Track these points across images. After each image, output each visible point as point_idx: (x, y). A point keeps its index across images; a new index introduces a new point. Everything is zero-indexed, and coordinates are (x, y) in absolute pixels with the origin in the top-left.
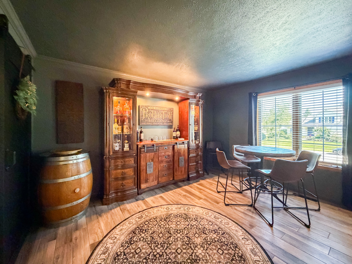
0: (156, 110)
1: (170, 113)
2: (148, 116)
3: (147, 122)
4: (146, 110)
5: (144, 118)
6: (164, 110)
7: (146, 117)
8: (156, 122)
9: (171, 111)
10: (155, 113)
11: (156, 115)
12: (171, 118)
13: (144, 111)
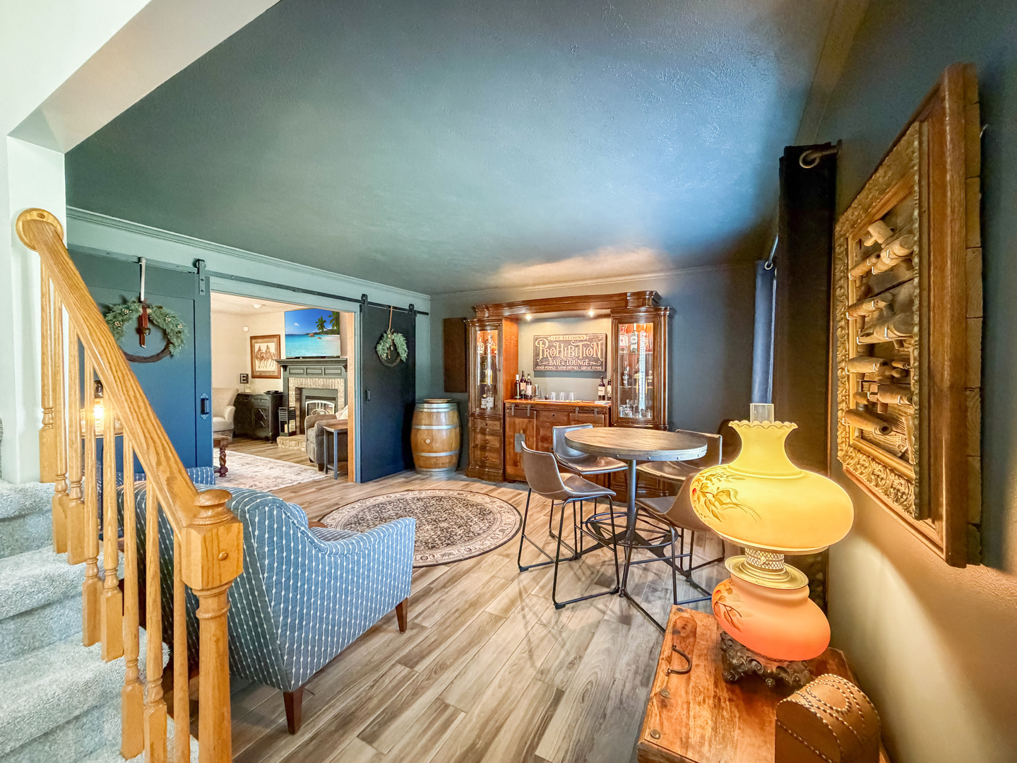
0: (563, 341)
1: (597, 344)
2: (548, 355)
3: (545, 365)
4: (544, 344)
5: (541, 357)
6: (582, 339)
7: (545, 356)
8: (564, 366)
9: (599, 340)
10: (562, 347)
11: (564, 350)
12: (599, 356)
13: (541, 345)
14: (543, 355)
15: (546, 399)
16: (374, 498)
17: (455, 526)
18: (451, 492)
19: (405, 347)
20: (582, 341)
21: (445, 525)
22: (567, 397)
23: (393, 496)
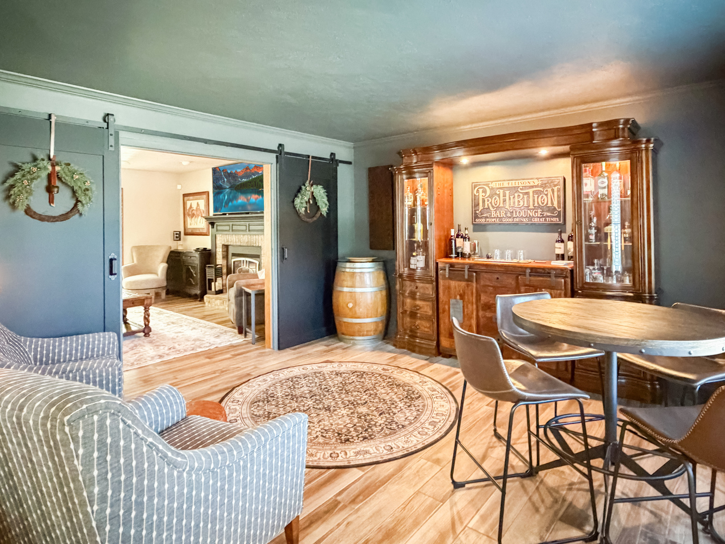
0: (509, 188)
1: (553, 191)
2: (490, 205)
3: (487, 217)
4: (485, 191)
5: (481, 208)
6: (532, 184)
7: (486, 207)
8: (510, 217)
9: (555, 186)
10: (508, 195)
11: (510, 199)
12: (556, 205)
13: (481, 194)
14: (484, 205)
15: (488, 258)
16: (289, 370)
17: (375, 413)
18: (375, 367)
19: (325, 200)
20: (532, 187)
21: (363, 410)
22: (514, 256)
23: (309, 367)
